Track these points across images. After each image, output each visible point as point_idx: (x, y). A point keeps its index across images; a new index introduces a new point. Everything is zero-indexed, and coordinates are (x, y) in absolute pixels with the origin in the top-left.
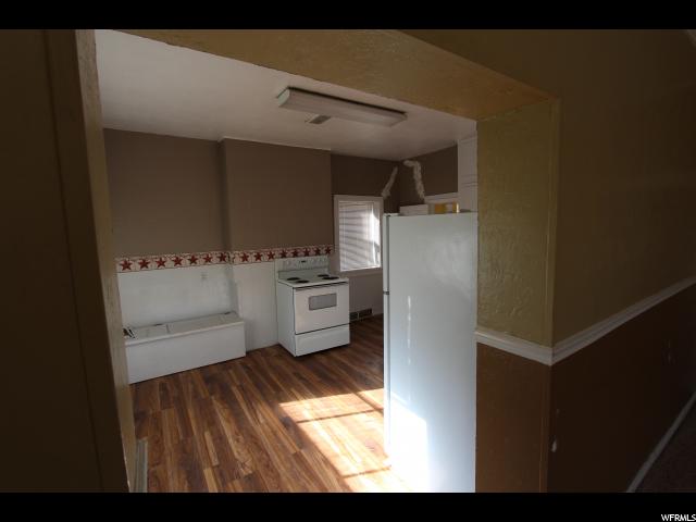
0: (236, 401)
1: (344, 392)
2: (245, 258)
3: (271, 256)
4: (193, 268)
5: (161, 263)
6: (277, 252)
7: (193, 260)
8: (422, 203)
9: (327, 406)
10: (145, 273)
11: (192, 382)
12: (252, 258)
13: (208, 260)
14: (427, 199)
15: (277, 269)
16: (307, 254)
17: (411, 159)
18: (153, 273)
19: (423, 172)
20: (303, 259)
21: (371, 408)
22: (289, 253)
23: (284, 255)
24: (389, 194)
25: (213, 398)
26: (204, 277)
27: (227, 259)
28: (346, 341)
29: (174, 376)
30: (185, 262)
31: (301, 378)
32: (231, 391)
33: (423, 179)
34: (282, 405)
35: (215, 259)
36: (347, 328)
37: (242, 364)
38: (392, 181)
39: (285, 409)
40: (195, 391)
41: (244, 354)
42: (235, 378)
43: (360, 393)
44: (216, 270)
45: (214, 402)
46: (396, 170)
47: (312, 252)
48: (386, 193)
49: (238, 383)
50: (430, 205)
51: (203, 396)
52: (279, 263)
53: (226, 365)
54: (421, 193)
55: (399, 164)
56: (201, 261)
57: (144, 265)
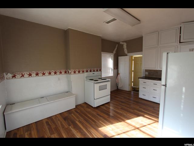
0: (81, 128)
1: (120, 122)
2: (75, 72)
3: (83, 72)
4: (55, 76)
5: (44, 74)
6: (85, 70)
7: (55, 73)
8: (126, 55)
9: (118, 128)
10: (37, 78)
11: (59, 120)
12: (77, 72)
13: (61, 73)
14: (128, 54)
15: (85, 76)
16: (94, 71)
17: (122, 42)
18: (40, 78)
19: (127, 46)
20: (94, 73)
21: (134, 128)
22: (89, 71)
23: (87, 71)
24: (115, 53)
25: (70, 127)
26: (59, 79)
27: (67, 72)
28: (109, 100)
29: (50, 118)
30: (53, 73)
31: (101, 116)
32: (76, 123)
33: (127, 48)
34: (100, 129)
35: (63, 73)
36: (109, 96)
37: (76, 111)
38: (116, 48)
39: (102, 131)
40: (62, 125)
41: (75, 107)
42: (76, 118)
43: (125, 121)
44: (63, 76)
45: (72, 129)
46: (117, 45)
47: (96, 71)
48: (114, 52)
49: (78, 120)
50: (129, 56)
51: (67, 127)
52: (86, 74)
53: (69, 112)
54: (126, 52)
55: (118, 43)
56: (58, 73)
57: (37, 74)
